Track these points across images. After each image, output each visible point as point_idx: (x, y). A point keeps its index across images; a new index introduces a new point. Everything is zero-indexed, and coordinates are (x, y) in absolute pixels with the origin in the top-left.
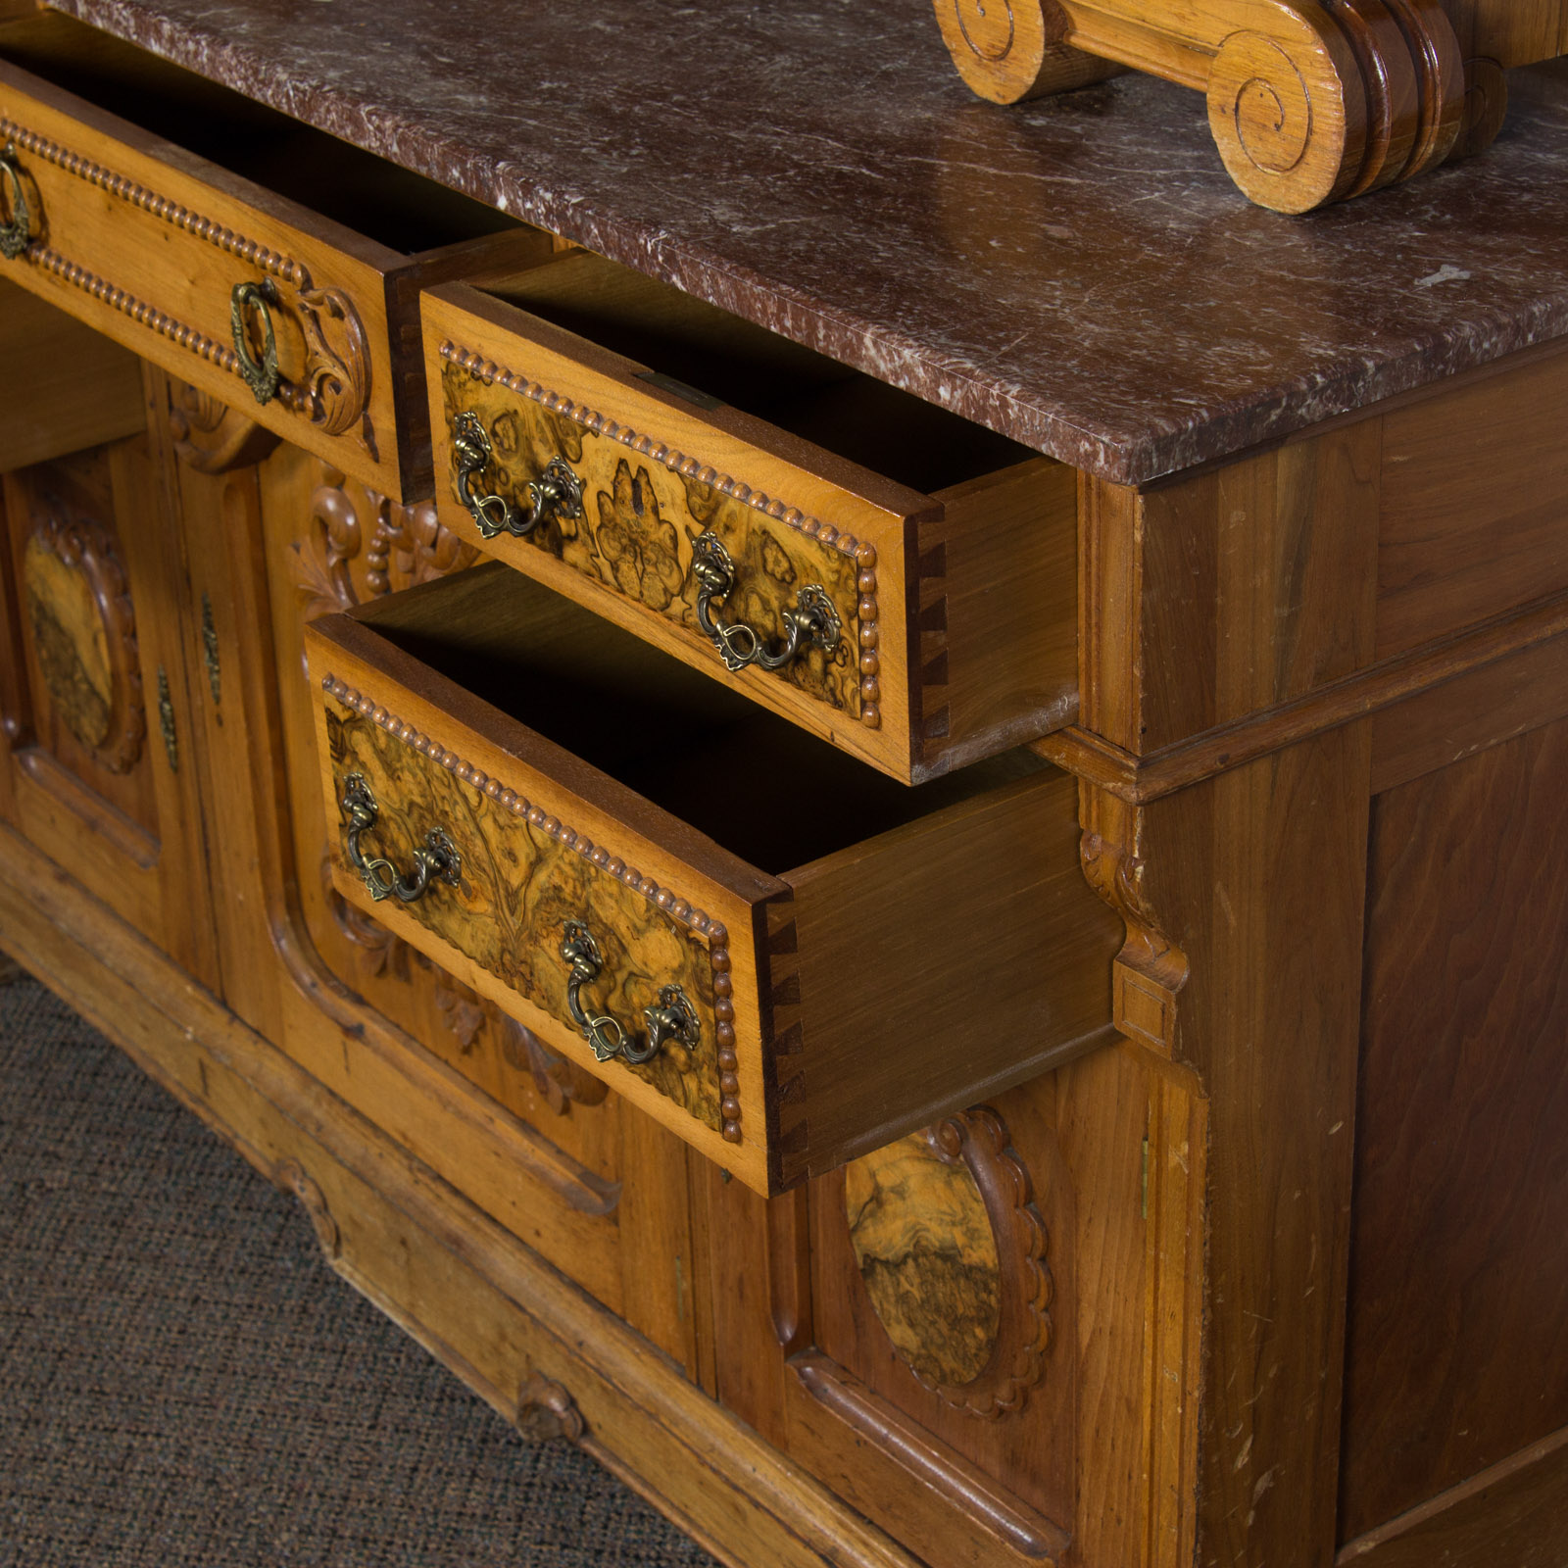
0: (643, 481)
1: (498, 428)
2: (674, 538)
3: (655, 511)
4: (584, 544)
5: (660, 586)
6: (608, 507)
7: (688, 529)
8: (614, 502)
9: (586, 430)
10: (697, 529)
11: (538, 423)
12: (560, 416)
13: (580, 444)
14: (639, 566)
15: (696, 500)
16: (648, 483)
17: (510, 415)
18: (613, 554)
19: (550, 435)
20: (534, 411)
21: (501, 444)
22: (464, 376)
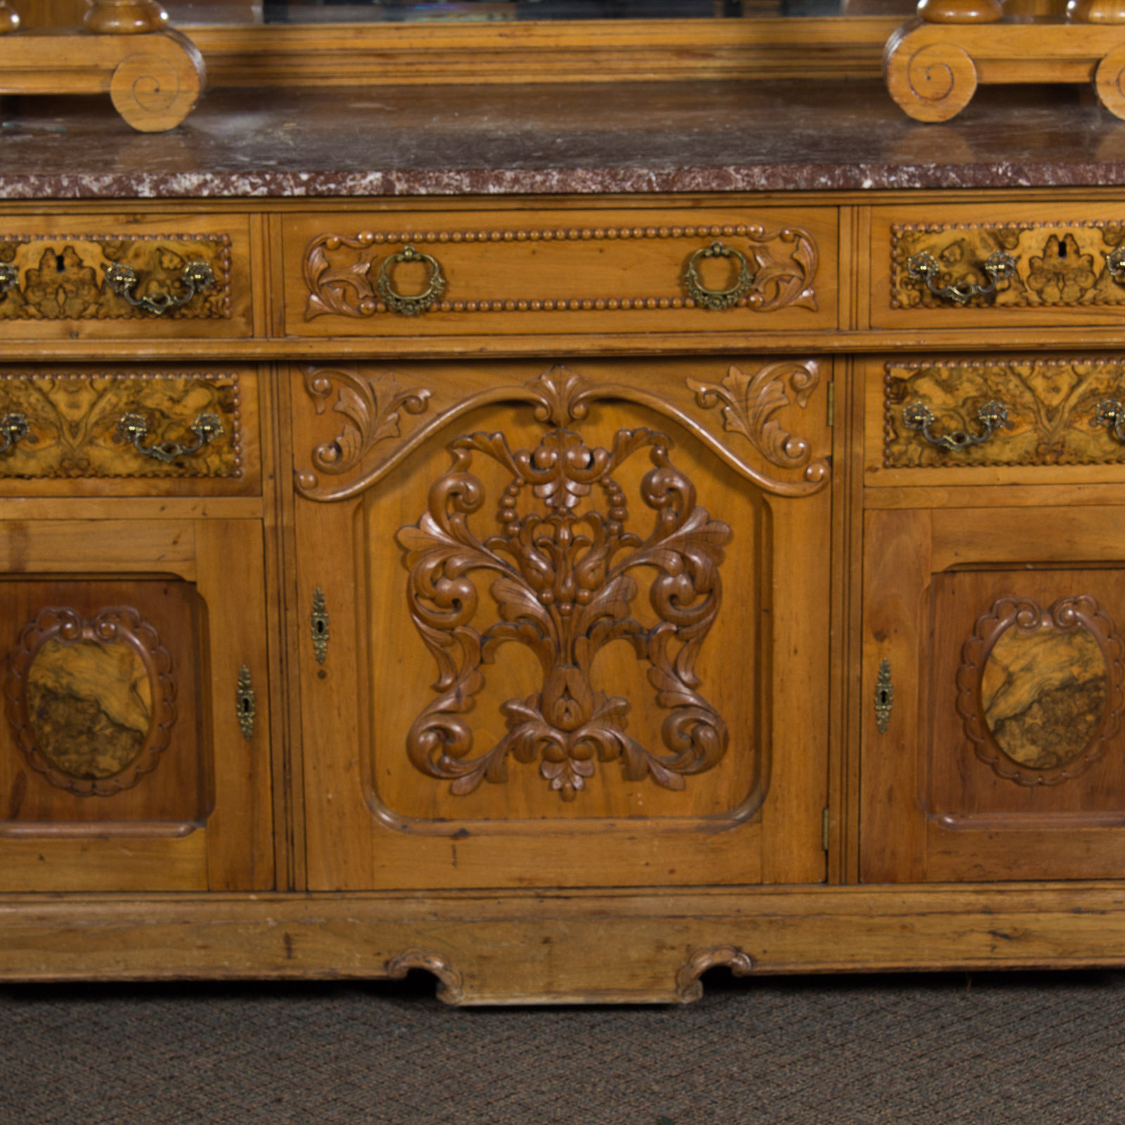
0: (1068, 241)
1: (946, 253)
2: (1091, 261)
3: (1077, 252)
4: (1015, 289)
5: (1076, 288)
6: (1038, 263)
7: (1103, 254)
8: (1042, 259)
9: (1023, 230)
10: (1109, 250)
11: (982, 240)
12: (1000, 230)
13: (1018, 239)
14: (1061, 285)
15: (1110, 236)
16: (1073, 240)
17: (959, 243)
18: (1038, 286)
19: (991, 242)
20: (980, 234)
21: (948, 260)
22: (917, 235)
